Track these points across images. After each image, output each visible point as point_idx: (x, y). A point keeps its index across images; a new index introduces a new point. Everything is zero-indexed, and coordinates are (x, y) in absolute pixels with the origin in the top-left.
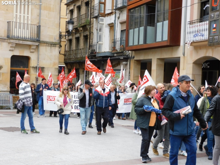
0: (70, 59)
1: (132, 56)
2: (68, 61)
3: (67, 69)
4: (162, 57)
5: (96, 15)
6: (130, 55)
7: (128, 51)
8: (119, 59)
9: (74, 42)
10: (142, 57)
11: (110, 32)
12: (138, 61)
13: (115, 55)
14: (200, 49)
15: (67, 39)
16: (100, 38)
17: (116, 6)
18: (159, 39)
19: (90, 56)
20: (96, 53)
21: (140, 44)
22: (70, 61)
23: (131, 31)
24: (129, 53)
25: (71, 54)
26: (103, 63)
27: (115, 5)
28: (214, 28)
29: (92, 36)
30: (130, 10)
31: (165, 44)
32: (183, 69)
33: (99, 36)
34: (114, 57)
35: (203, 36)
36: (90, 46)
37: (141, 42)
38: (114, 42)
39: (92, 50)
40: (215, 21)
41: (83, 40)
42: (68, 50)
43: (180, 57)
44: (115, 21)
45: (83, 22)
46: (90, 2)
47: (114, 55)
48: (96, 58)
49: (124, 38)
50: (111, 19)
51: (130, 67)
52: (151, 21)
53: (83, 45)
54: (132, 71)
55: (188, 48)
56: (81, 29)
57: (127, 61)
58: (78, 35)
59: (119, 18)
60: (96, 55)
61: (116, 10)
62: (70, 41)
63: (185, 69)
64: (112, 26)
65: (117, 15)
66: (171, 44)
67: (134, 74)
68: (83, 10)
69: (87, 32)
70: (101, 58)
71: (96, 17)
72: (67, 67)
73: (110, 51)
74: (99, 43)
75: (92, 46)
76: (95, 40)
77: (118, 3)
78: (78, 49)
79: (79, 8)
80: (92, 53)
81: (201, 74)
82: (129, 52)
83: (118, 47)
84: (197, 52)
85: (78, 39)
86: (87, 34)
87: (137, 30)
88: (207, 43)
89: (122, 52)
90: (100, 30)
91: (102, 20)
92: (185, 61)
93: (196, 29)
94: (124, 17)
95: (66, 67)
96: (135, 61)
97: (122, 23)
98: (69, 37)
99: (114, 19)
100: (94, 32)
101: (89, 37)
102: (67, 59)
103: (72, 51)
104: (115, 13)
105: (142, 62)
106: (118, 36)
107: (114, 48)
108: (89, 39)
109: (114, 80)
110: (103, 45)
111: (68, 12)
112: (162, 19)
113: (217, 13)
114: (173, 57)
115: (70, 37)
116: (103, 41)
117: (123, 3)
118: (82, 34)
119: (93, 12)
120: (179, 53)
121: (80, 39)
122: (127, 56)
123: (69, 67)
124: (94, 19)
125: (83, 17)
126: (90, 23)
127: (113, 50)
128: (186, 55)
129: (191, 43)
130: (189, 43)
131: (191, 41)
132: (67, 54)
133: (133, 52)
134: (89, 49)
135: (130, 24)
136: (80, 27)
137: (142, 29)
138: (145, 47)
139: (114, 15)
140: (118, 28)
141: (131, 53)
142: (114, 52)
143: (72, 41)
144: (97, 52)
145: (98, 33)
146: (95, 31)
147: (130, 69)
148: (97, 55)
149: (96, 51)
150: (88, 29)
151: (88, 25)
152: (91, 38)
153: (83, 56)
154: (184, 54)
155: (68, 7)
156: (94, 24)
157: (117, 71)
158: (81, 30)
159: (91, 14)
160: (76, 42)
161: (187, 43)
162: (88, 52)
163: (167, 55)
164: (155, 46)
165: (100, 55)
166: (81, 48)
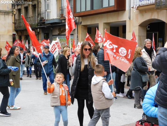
0: (20, 27)
1: (80, 22)
2: (18, 29)
3: (17, 36)
4: (109, 21)
6: (78, 21)
9: (23, 11)
10: (89, 22)
12: (85, 26)
14: (146, 12)
15: (16, 8)
18: (105, 5)
19: (40, 23)
20: (44, 20)
21: (82, 11)
22: (20, 29)
24: (76, 19)
25: (21, 22)
26: (52, 29)
29: (40, 5)
31: (113, 9)
32: (129, 31)
33: (47, 4)
34: (62, 23)
36: (38, 14)
37: (89, 8)
38: (62, 10)
39: (41, 18)
41: (32, 9)
42: (18, 19)
43: (126, 21)
47: (62, 21)
48: (45, 25)
51: (78, 31)
53: (32, 13)
54: (80, 36)
55: (135, 11)
60: (45, 22)
62: (19, 10)
63: (131, 31)
66: (118, 9)
67: (82, 38)
69: (35, 1)
70: (50, 24)
72: (18, 34)
73: (58, 18)
74: (47, 11)
75: (40, 14)
76: (43, 9)
78: (28, 18)
80: (41, 20)
81: (146, 35)
82: (77, 17)
84: (143, 15)
85: (26, 9)
86: (35, 3)
88: (154, 6)
92: (131, 24)
95: (16, 34)
96: (83, 27)
98: (18, 7)
100: (41, 1)
101: (37, 6)
102: (17, 27)
103: (21, 20)
105: (88, 27)
107: (62, 15)
108: (37, 8)
109: (63, 44)
110: (51, 13)
114: (119, 21)
116: (51, 9)
120: (125, 17)
121: (28, 8)
123: (20, 34)
127: (61, 17)
128: (131, 19)
129: (138, 7)
130: (136, 7)
131: (138, 5)
132: (17, 22)
133: (81, 18)
134: (38, 17)
138: (92, 13)
141: (78, 19)
142: (62, 19)
143: (21, 10)
144: (46, 19)
145: (46, 2)
147: (78, 34)
148: (47, 22)
149: (44, 18)
152: (39, 7)
153: (32, 24)
154: (130, 18)
158: (30, 0)
160: (25, 11)
161: (133, 8)
162: (37, 19)
163: (113, 19)
164: (102, 11)
165: (49, 22)
166: (30, 16)
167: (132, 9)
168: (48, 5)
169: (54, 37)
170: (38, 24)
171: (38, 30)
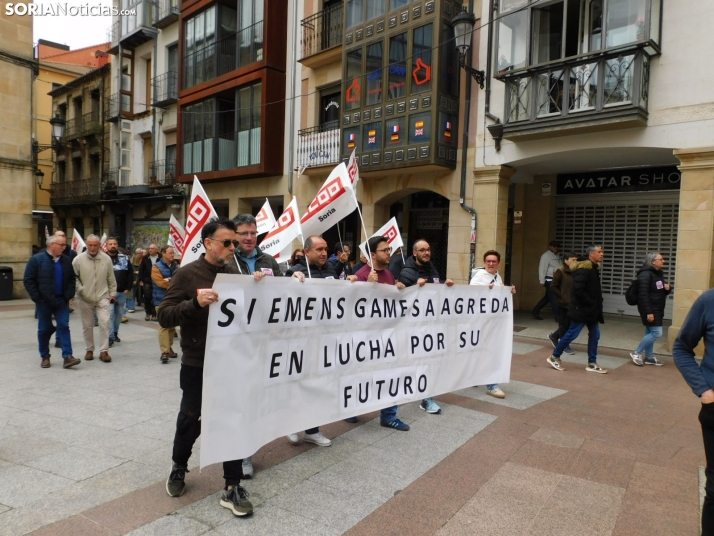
0: (62, 199)
2: (59, 203)
4: (250, 196)
5: (115, 115)
6: (187, 192)
7: (182, 183)
8: (164, 199)
9: (70, 166)
11: (144, 148)
13: (156, 191)
15: (55, 160)
16: (124, 159)
17: (155, 100)
18: (243, 162)
19: (106, 193)
20: (116, 187)
22: (62, 204)
23: (187, 147)
24: (184, 188)
25: (64, 190)
26: (132, 206)
27: (152, 97)
28: (351, 142)
29: (107, 156)
30: (183, 107)
31: (256, 171)
33: (123, 155)
34: (153, 194)
35: (327, 156)
36: (103, 175)
37: (209, 168)
38: (152, 167)
39: (108, 183)
40: (354, 129)
41: (89, 163)
42: (58, 182)
43: (282, 197)
44: (154, 127)
45: (88, 127)
46: (101, 92)
47: (153, 191)
48: (117, 198)
49: (173, 161)
50: (145, 125)
52: (227, 128)
53: (89, 172)
55: (299, 177)
56: (85, 142)
57: (180, 203)
58: (77, 154)
59: (161, 123)
60: (116, 192)
61: (154, 105)
62: (62, 165)
64: (147, 138)
65: (158, 117)
66: (268, 172)
68: (88, 106)
69: (96, 148)
70: (129, 196)
71: (115, 120)
72: (57, 215)
73: (144, 184)
74: (122, 168)
75: (108, 175)
76: (113, 163)
77: (159, 94)
78: (80, 180)
79: (79, 102)
80: (108, 187)
82: (185, 185)
83: (161, 176)
85: (78, 162)
86: (96, 151)
87: (198, 144)
89: (170, 187)
90: (124, 144)
91: (128, 126)
93: (314, 144)
94: (172, 120)
95: (55, 215)
97: (168, 133)
98: (60, 157)
99: (151, 124)
101: (100, 157)
102: (56, 200)
103: (66, 184)
104: (154, 112)
106: (160, 155)
107: (153, 178)
108: (101, 161)
110: (131, 174)
111: (55, 108)
112: (249, 124)
113: (356, 114)
115: (62, 157)
116: (131, 165)
117: (169, 93)
118: (87, 152)
119: (109, 110)
120: (280, 189)
121: (82, 161)
122: (180, 193)
123: (62, 214)
124: (111, 124)
125: (88, 119)
126: (103, 132)
127: (151, 183)
128: (294, 192)
129: (306, 169)
130: (302, 169)
131: (306, 166)
132: (56, 189)
134: (103, 180)
135: (184, 134)
136: (81, 138)
137: (209, 142)
138: (215, 177)
139: (151, 117)
140: (161, 143)
141: (187, 188)
142: (153, 186)
143: (66, 165)
144: (120, 185)
145: (120, 150)
146: (112, 147)
148: (120, 192)
149: (116, 184)
150: (100, 142)
151: (100, 134)
152: (106, 159)
154: (291, 191)
155: (56, 100)
156: (111, 134)
157: (161, 222)
158: (85, 145)
159: (103, 113)
160: (74, 168)
161: (297, 170)
162: (99, 185)
163: (258, 192)
164: (236, 174)
165: (124, 192)
166: (86, 178)
167: (295, 172)
168: (124, 157)
169: (138, 223)
170: (102, 195)
171: (103, 207)
